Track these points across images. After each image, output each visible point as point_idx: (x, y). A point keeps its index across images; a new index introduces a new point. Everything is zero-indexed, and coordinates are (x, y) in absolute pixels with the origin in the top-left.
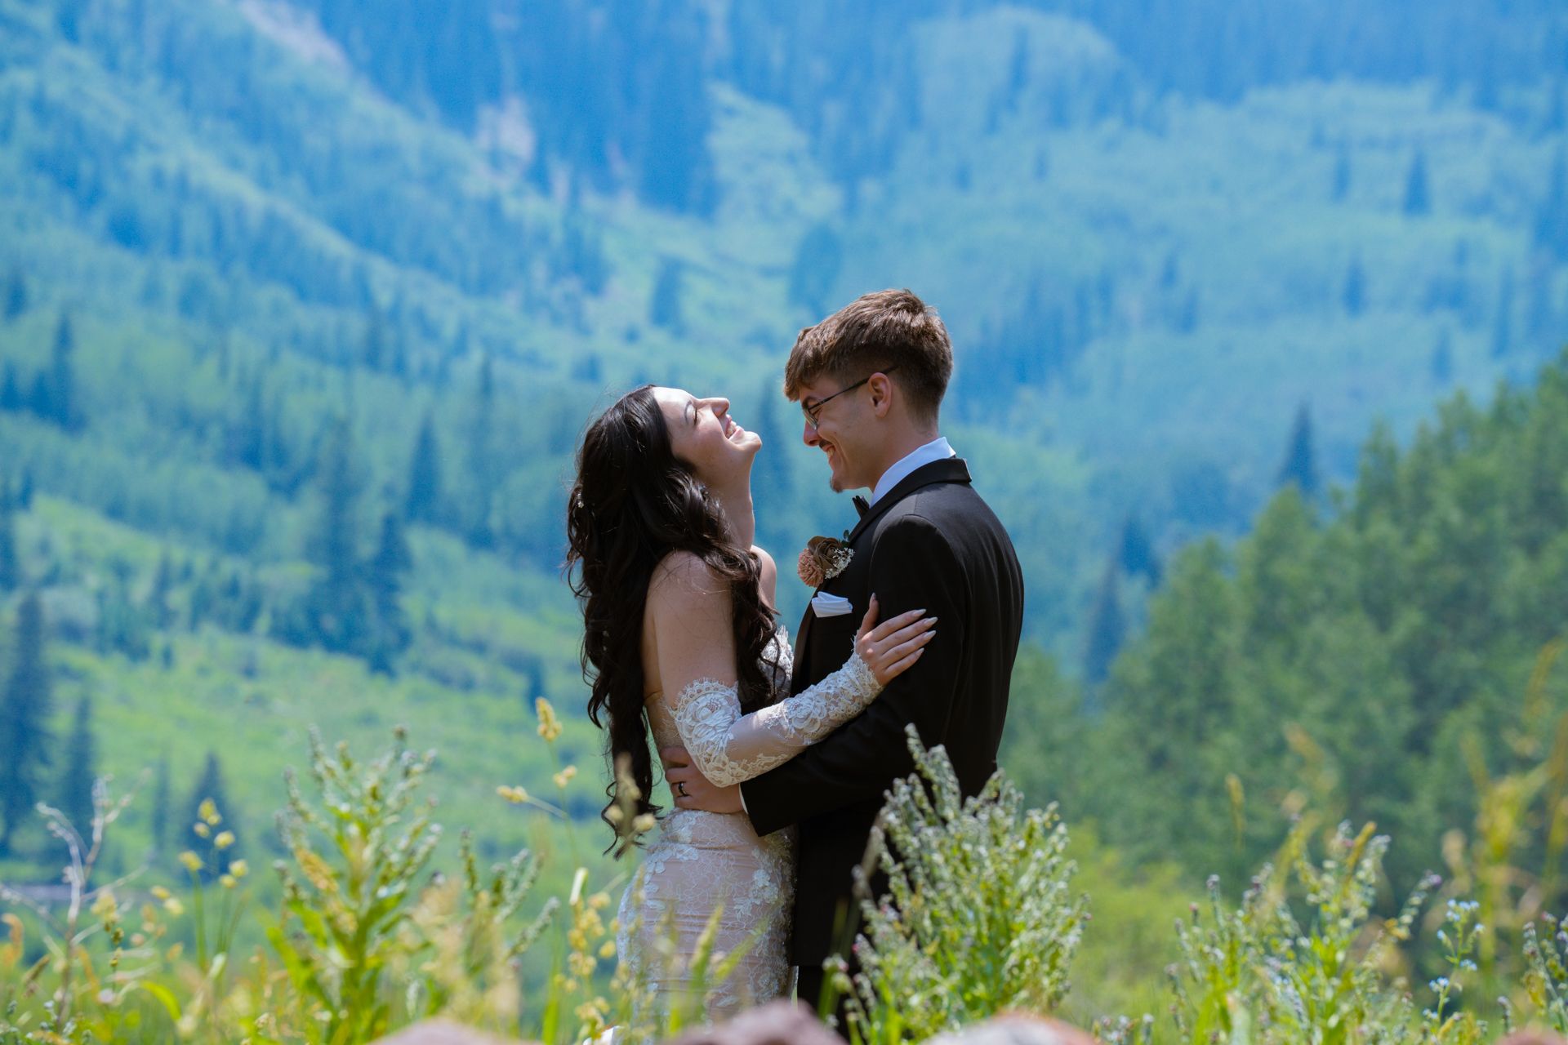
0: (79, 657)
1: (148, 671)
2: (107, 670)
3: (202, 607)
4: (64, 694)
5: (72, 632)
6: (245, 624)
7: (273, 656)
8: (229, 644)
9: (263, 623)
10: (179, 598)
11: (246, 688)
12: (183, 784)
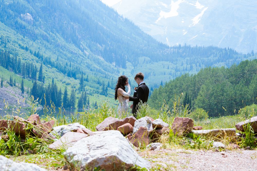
0: (88, 95)
1: (92, 96)
2: (90, 96)
3: (95, 92)
4: (87, 97)
5: (88, 94)
6: (98, 94)
7: (100, 95)
8: (97, 95)
9: (99, 93)
10: (94, 92)
11: (98, 97)
12: (94, 103)
